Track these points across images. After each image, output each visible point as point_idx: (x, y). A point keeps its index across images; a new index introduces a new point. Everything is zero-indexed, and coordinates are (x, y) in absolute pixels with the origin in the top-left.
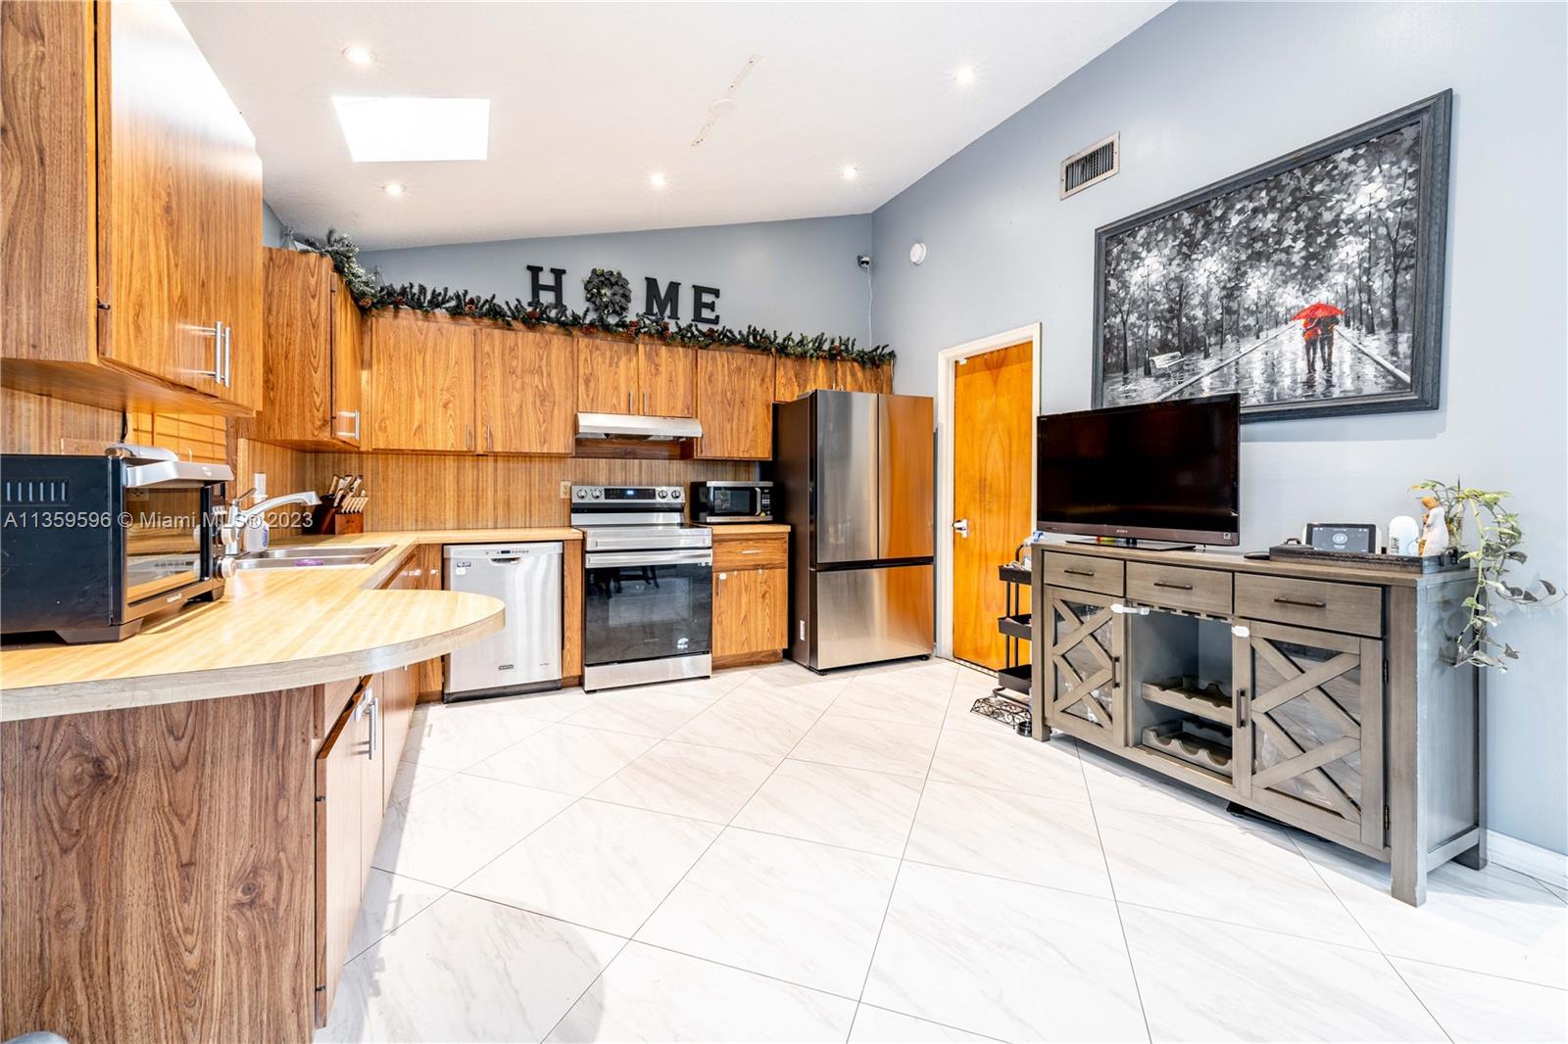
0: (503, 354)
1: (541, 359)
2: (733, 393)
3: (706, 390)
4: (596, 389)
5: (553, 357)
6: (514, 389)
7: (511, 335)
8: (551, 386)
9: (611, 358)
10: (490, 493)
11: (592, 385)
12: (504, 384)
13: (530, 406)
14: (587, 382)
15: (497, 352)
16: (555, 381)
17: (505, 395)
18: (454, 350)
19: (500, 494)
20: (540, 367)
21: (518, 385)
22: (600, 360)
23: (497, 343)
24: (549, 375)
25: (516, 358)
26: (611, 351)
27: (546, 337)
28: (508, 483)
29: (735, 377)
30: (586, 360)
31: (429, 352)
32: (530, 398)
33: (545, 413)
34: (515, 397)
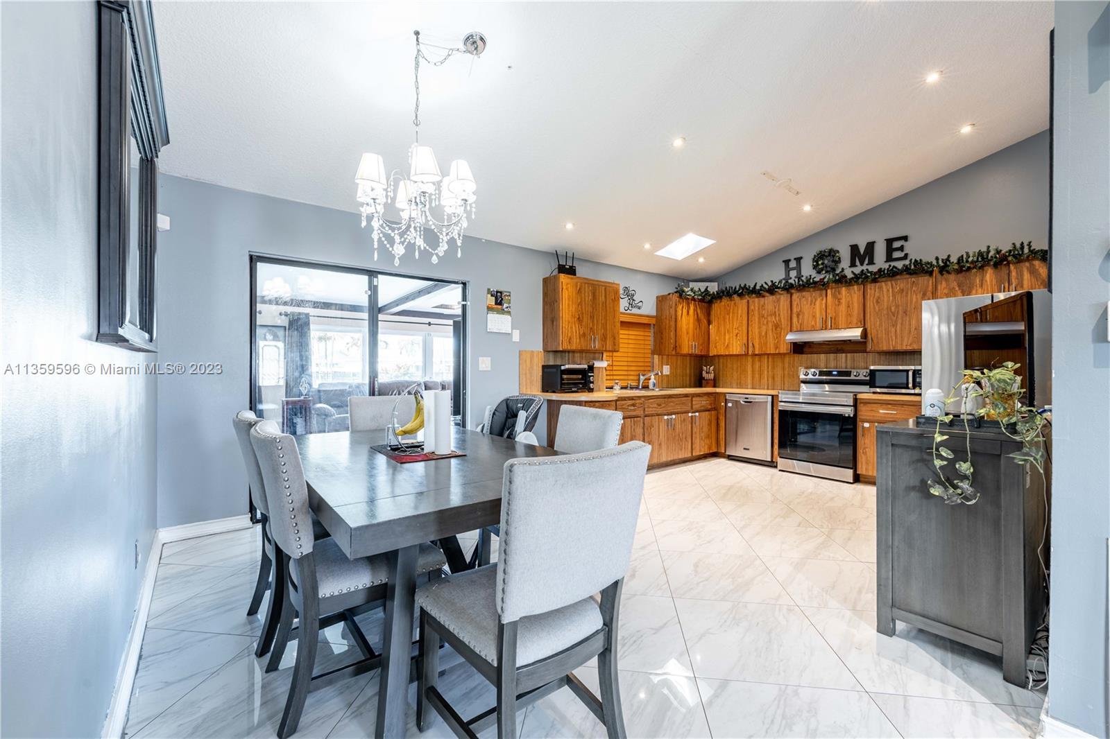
0: (759, 309)
1: (775, 308)
2: (897, 306)
3: (874, 308)
4: (803, 318)
5: (781, 306)
6: (763, 324)
7: (762, 299)
8: (780, 320)
9: (812, 301)
10: (766, 373)
11: (801, 317)
12: (759, 322)
13: (770, 331)
14: (798, 316)
15: (757, 308)
16: (782, 317)
17: (760, 328)
18: (740, 312)
19: (770, 373)
20: (775, 312)
21: (765, 322)
22: (805, 303)
23: (756, 305)
24: (779, 315)
25: (764, 309)
26: (811, 296)
27: (778, 296)
28: (773, 368)
29: (898, 297)
30: (797, 304)
31: (731, 315)
32: (770, 327)
33: (777, 334)
34: (764, 328)
